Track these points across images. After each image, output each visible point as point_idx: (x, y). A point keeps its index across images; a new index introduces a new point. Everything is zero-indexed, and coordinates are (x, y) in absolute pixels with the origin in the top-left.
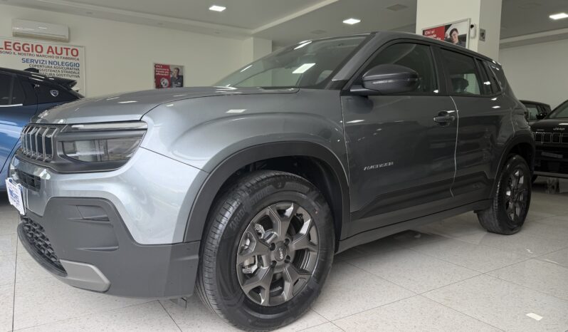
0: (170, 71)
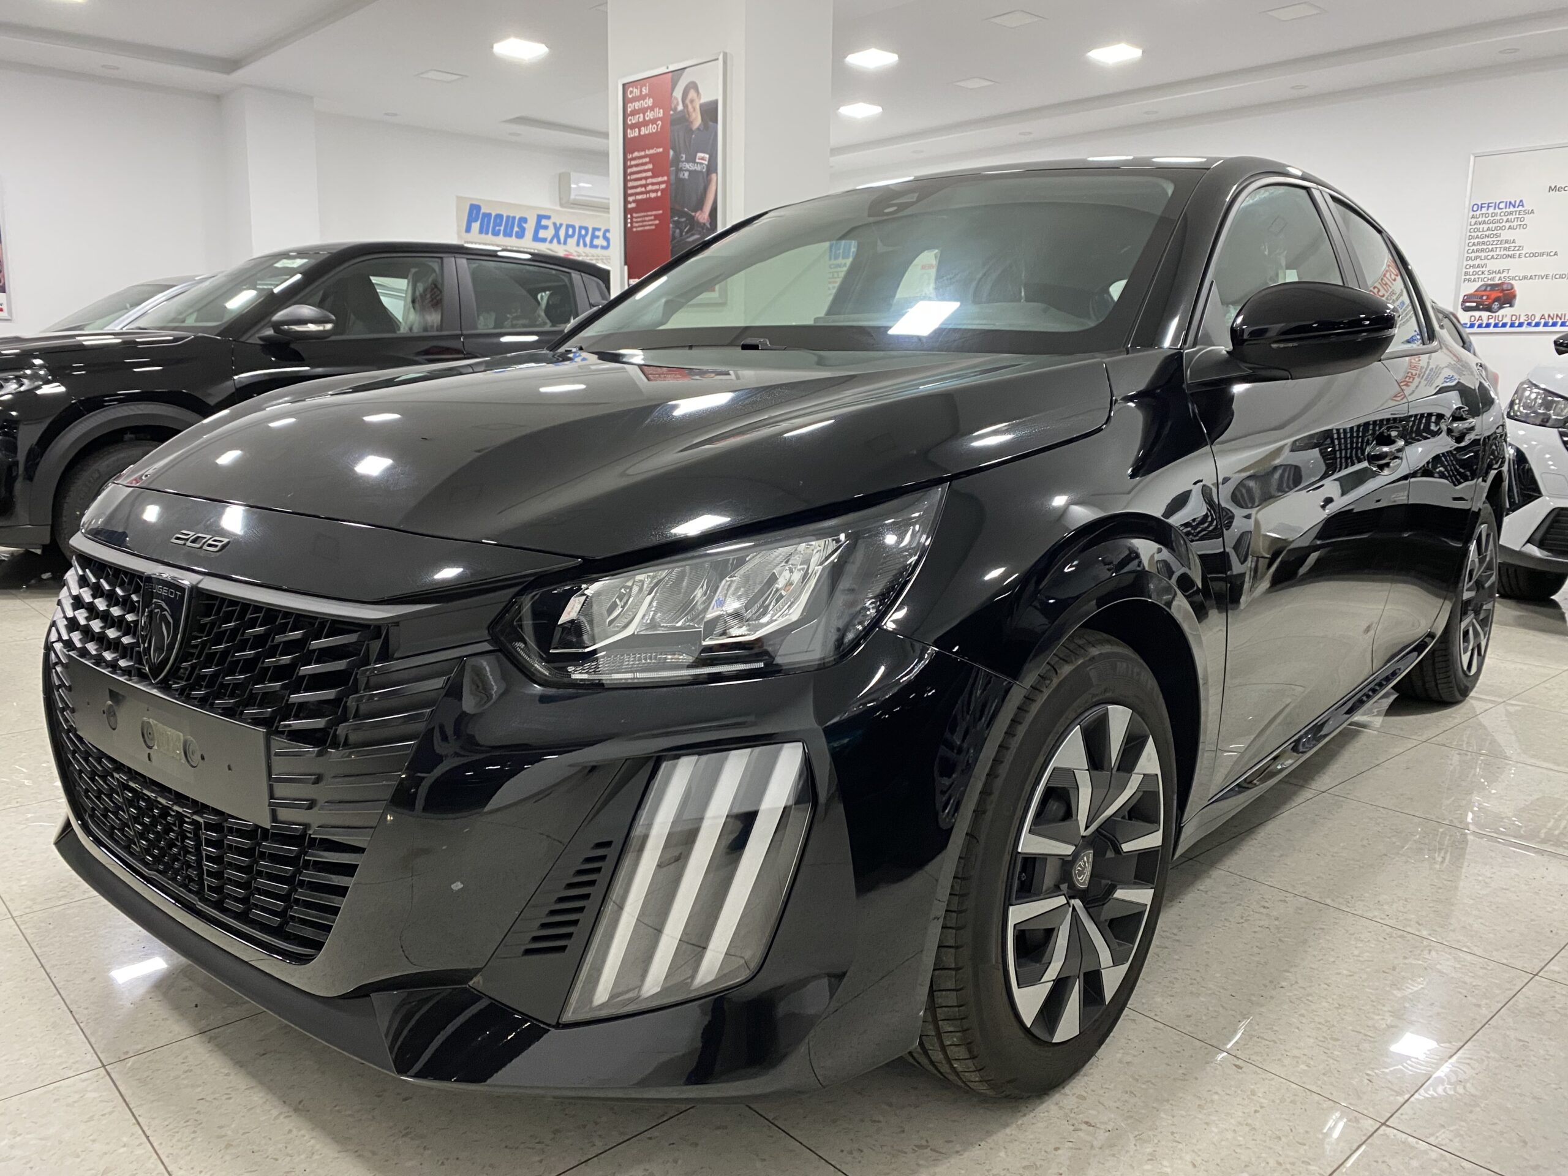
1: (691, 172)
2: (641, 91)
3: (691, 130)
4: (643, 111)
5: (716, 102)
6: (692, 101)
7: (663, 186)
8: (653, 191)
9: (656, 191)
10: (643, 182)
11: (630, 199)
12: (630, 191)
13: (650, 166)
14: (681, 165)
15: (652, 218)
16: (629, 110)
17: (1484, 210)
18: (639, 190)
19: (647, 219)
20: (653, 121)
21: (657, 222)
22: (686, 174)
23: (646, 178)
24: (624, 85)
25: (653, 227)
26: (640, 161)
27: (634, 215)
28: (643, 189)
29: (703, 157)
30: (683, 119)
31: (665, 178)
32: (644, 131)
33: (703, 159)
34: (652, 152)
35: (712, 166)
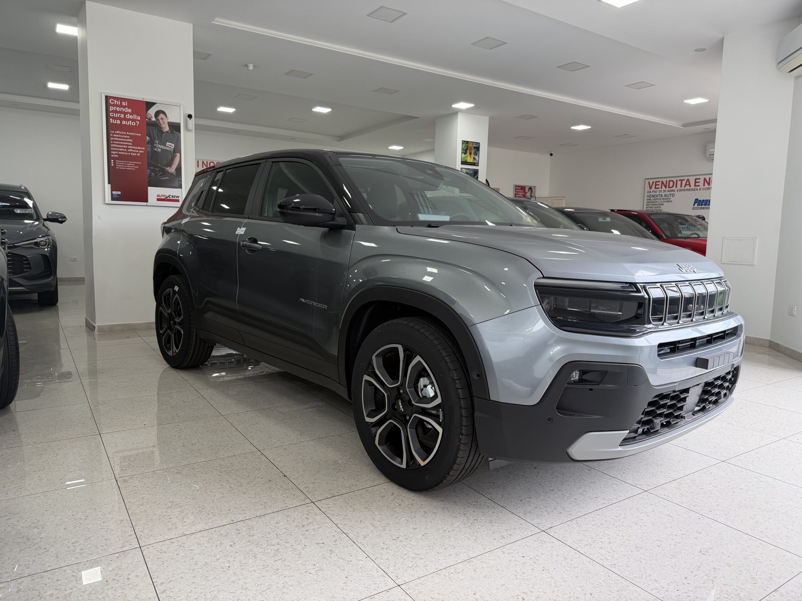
1: (162, 150)
2: (121, 103)
3: (162, 131)
4: (125, 114)
5: (180, 124)
6: (162, 119)
7: (142, 152)
8: (134, 153)
9: (137, 153)
10: (125, 147)
11: (114, 153)
12: (112, 149)
13: (132, 141)
14: (155, 145)
15: (134, 165)
16: (111, 110)
18: (120, 150)
19: (128, 164)
20: (133, 120)
21: (136, 167)
22: (159, 150)
23: (128, 145)
24: (106, 97)
25: (134, 169)
26: (123, 136)
27: (117, 161)
28: (125, 150)
29: (170, 146)
30: (156, 125)
31: (144, 149)
32: (124, 122)
34: (131, 134)
35: (177, 149)
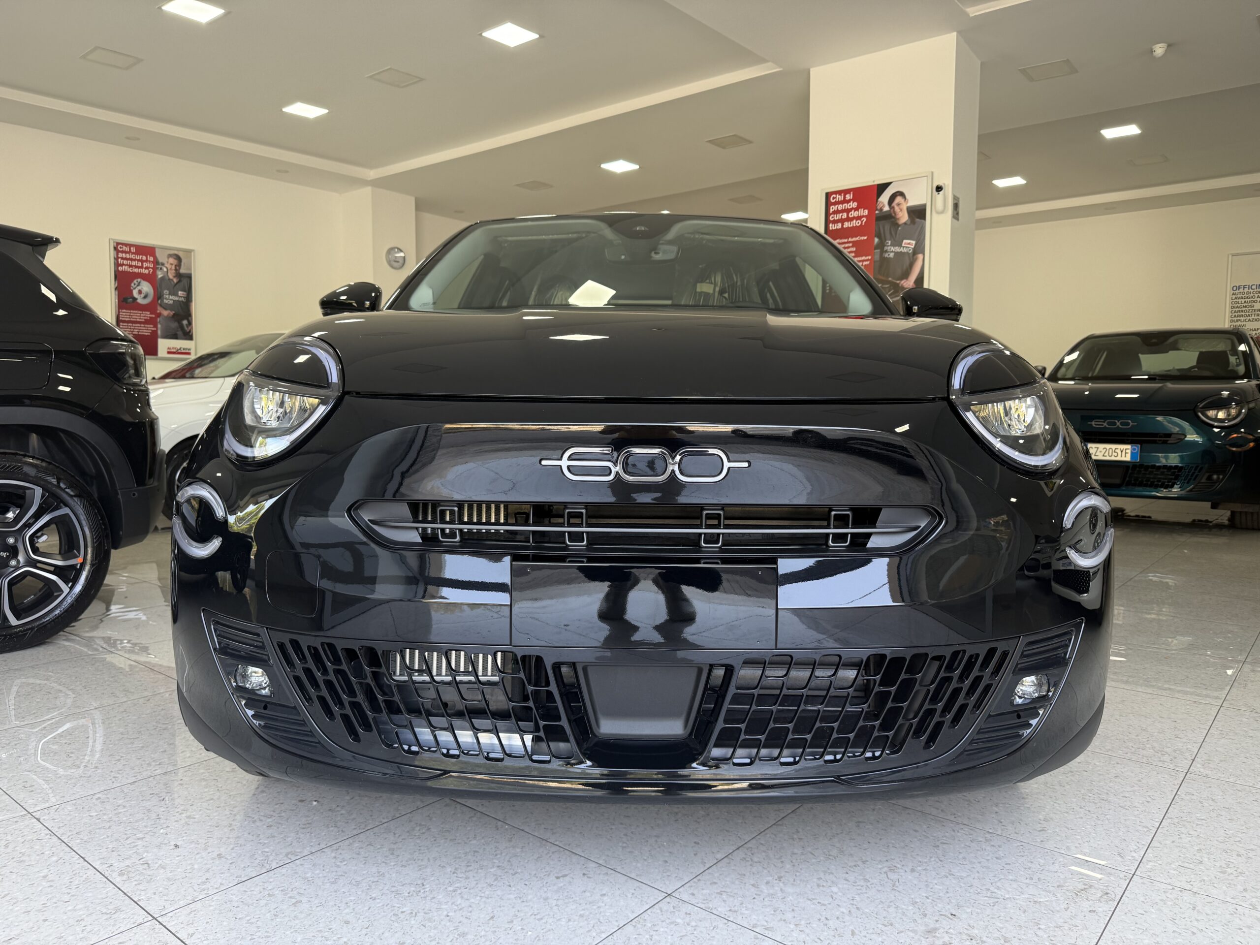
0: (156, 262)
1: (896, 253)
2: (845, 197)
4: (848, 211)
5: (924, 206)
6: (899, 205)
13: (854, 249)
14: (886, 248)
16: (831, 210)
17: (1241, 290)
22: (892, 255)
32: (846, 225)
33: (909, 244)
34: (854, 239)
35: (919, 249)
